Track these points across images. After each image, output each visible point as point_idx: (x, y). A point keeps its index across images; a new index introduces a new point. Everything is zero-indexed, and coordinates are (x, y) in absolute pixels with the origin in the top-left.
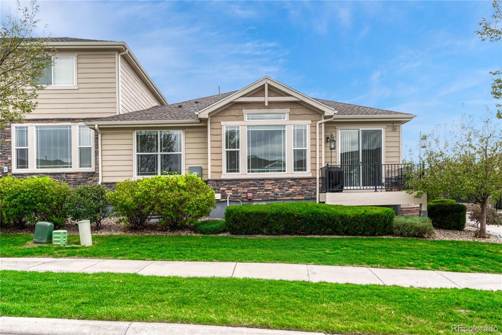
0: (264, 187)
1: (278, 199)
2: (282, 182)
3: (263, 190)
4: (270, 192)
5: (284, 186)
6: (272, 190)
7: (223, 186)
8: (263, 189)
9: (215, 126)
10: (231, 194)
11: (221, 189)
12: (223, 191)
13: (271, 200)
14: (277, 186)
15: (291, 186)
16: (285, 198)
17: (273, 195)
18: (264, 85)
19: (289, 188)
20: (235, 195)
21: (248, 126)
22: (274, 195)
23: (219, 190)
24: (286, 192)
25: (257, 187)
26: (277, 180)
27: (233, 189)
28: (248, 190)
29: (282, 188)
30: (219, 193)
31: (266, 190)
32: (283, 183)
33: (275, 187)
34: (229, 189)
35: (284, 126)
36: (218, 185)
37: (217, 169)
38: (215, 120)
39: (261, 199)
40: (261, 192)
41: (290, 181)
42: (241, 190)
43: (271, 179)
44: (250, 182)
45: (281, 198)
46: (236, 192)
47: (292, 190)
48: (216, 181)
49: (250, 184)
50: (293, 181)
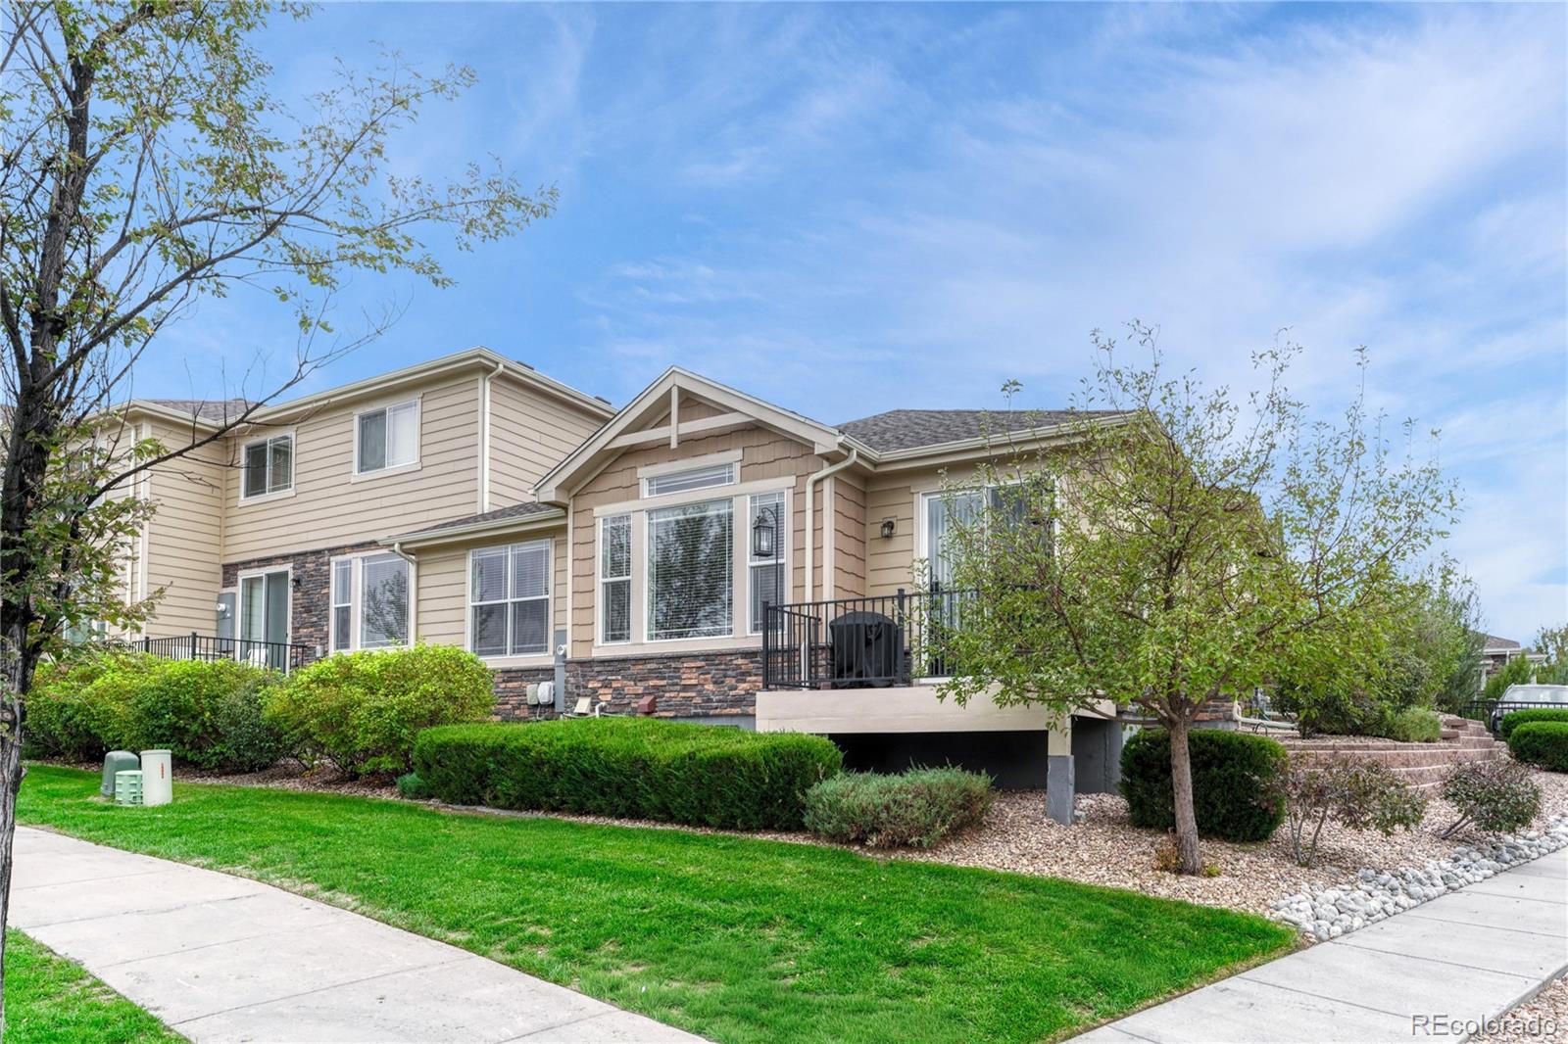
0: (680, 678)
1: (712, 712)
2: (720, 664)
3: (678, 688)
4: (694, 694)
5: (725, 676)
6: (699, 688)
7: (593, 678)
8: (677, 684)
9: (582, 520)
10: (609, 698)
11: (590, 686)
12: (595, 690)
13: (696, 716)
14: (709, 676)
15: (743, 674)
16: (727, 711)
17: (698, 700)
18: (670, 391)
19: (737, 682)
20: (617, 702)
21: (650, 512)
22: (704, 701)
23: (587, 688)
24: (732, 693)
25: (664, 678)
26: (708, 657)
27: (614, 685)
28: (646, 688)
29: (722, 682)
30: (586, 696)
31: (686, 688)
32: (723, 667)
33: (705, 680)
34: (606, 685)
35: (729, 500)
36: (584, 676)
37: (584, 634)
38: (583, 503)
39: (672, 714)
40: (672, 694)
41: (740, 661)
42: (631, 688)
43: (694, 657)
44: (649, 666)
45: (718, 711)
46: (619, 693)
47: (745, 685)
48: (581, 663)
49: (651, 671)
50: (746, 661)
